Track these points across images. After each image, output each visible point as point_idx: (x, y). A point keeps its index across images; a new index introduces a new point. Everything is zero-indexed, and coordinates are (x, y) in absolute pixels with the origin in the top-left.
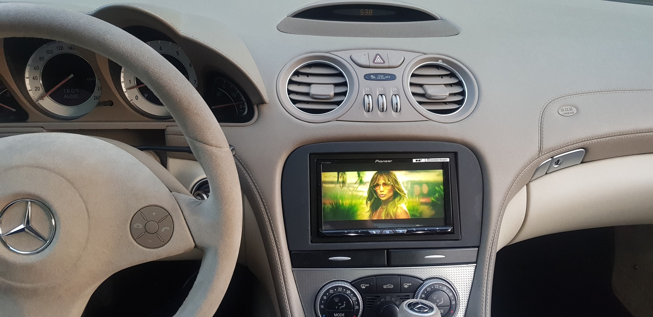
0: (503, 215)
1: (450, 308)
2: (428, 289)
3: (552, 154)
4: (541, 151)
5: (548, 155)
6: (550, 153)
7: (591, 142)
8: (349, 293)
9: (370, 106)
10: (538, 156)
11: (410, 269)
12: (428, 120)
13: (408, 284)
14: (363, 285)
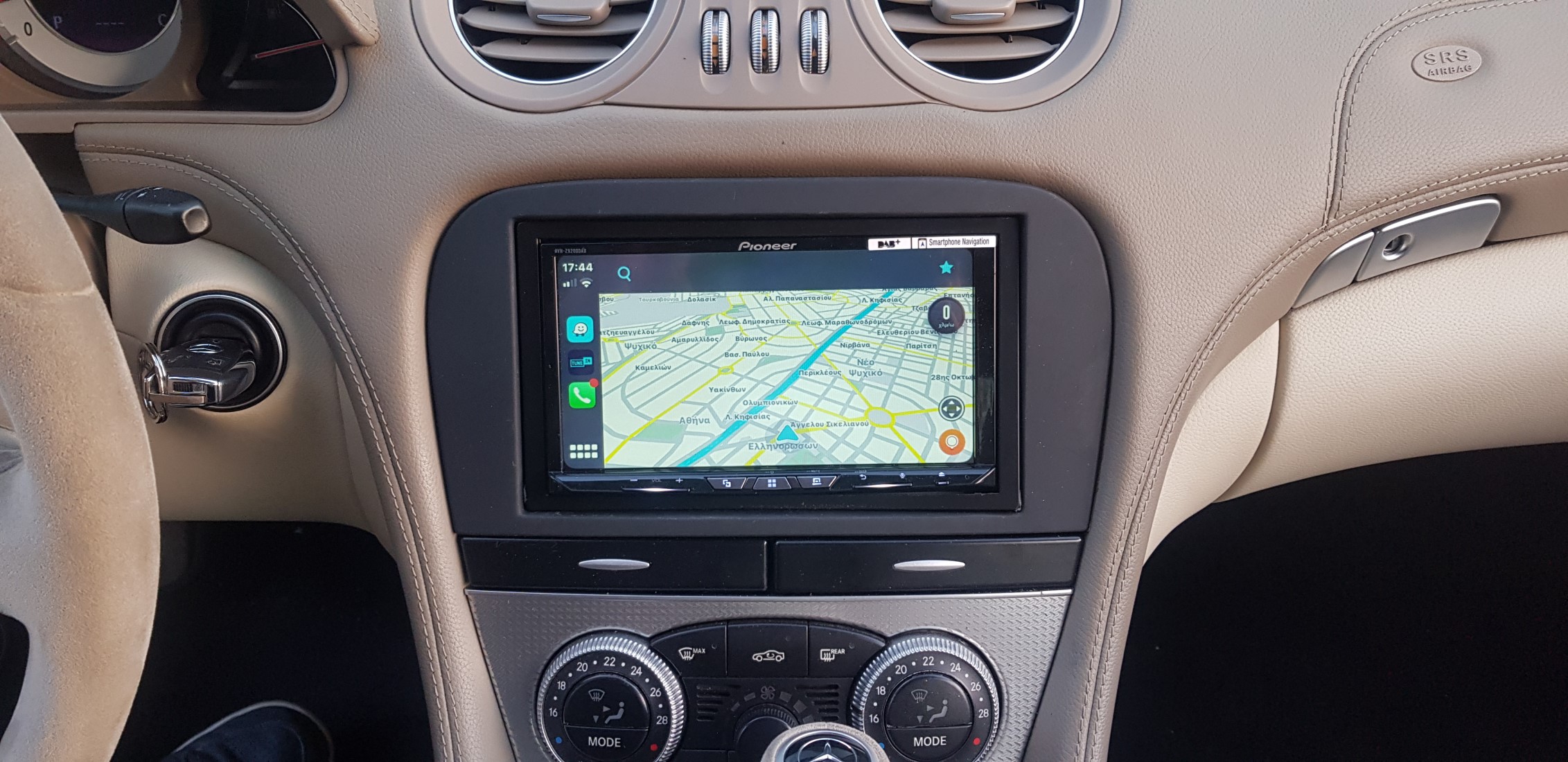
0: (1176, 431)
1: (971, 729)
2: (900, 668)
3: (1377, 215)
4: (1335, 206)
5: (1361, 220)
6: (1369, 214)
7: (1525, 176)
8: (638, 675)
9: (721, 52)
10: (1324, 227)
11: (844, 601)
12: (925, 103)
13: (836, 650)
14: (686, 650)
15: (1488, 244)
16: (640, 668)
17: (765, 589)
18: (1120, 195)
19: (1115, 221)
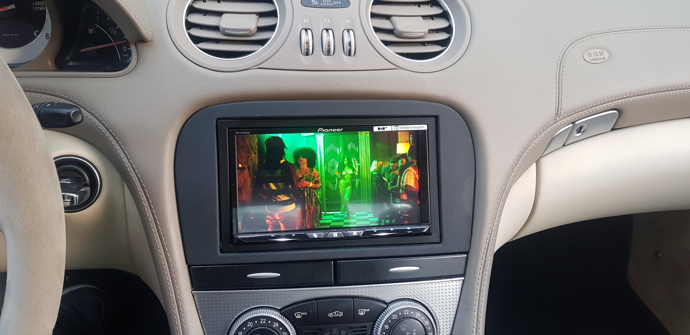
0: (503, 207)
2: (394, 316)
3: (573, 117)
4: (559, 113)
5: (568, 119)
6: (571, 116)
7: (628, 101)
8: (277, 326)
9: (310, 46)
10: (555, 121)
11: (368, 287)
12: (396, 69)
13: (365, 310)
14: (298, 314)
15: (613, 129)
16: (277, 323)
17: (333, 284)
18: (476, 108)
19: (475, 119)
